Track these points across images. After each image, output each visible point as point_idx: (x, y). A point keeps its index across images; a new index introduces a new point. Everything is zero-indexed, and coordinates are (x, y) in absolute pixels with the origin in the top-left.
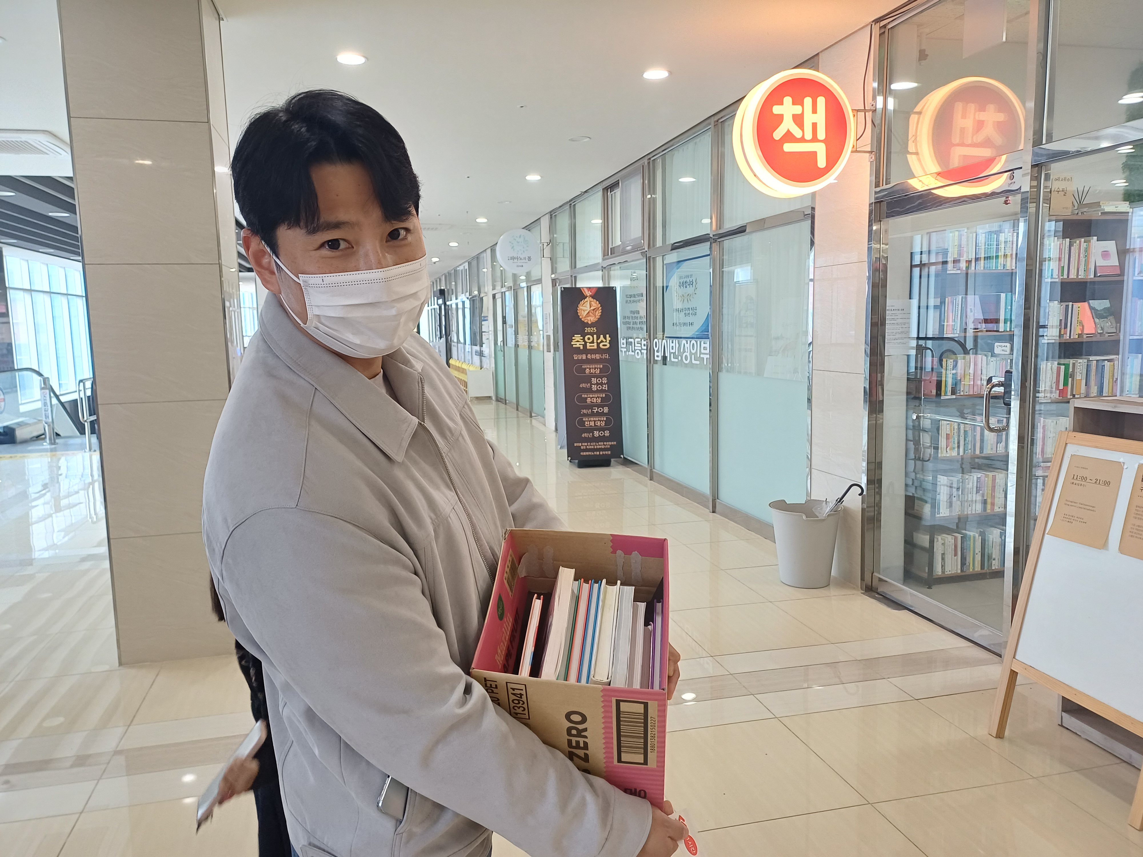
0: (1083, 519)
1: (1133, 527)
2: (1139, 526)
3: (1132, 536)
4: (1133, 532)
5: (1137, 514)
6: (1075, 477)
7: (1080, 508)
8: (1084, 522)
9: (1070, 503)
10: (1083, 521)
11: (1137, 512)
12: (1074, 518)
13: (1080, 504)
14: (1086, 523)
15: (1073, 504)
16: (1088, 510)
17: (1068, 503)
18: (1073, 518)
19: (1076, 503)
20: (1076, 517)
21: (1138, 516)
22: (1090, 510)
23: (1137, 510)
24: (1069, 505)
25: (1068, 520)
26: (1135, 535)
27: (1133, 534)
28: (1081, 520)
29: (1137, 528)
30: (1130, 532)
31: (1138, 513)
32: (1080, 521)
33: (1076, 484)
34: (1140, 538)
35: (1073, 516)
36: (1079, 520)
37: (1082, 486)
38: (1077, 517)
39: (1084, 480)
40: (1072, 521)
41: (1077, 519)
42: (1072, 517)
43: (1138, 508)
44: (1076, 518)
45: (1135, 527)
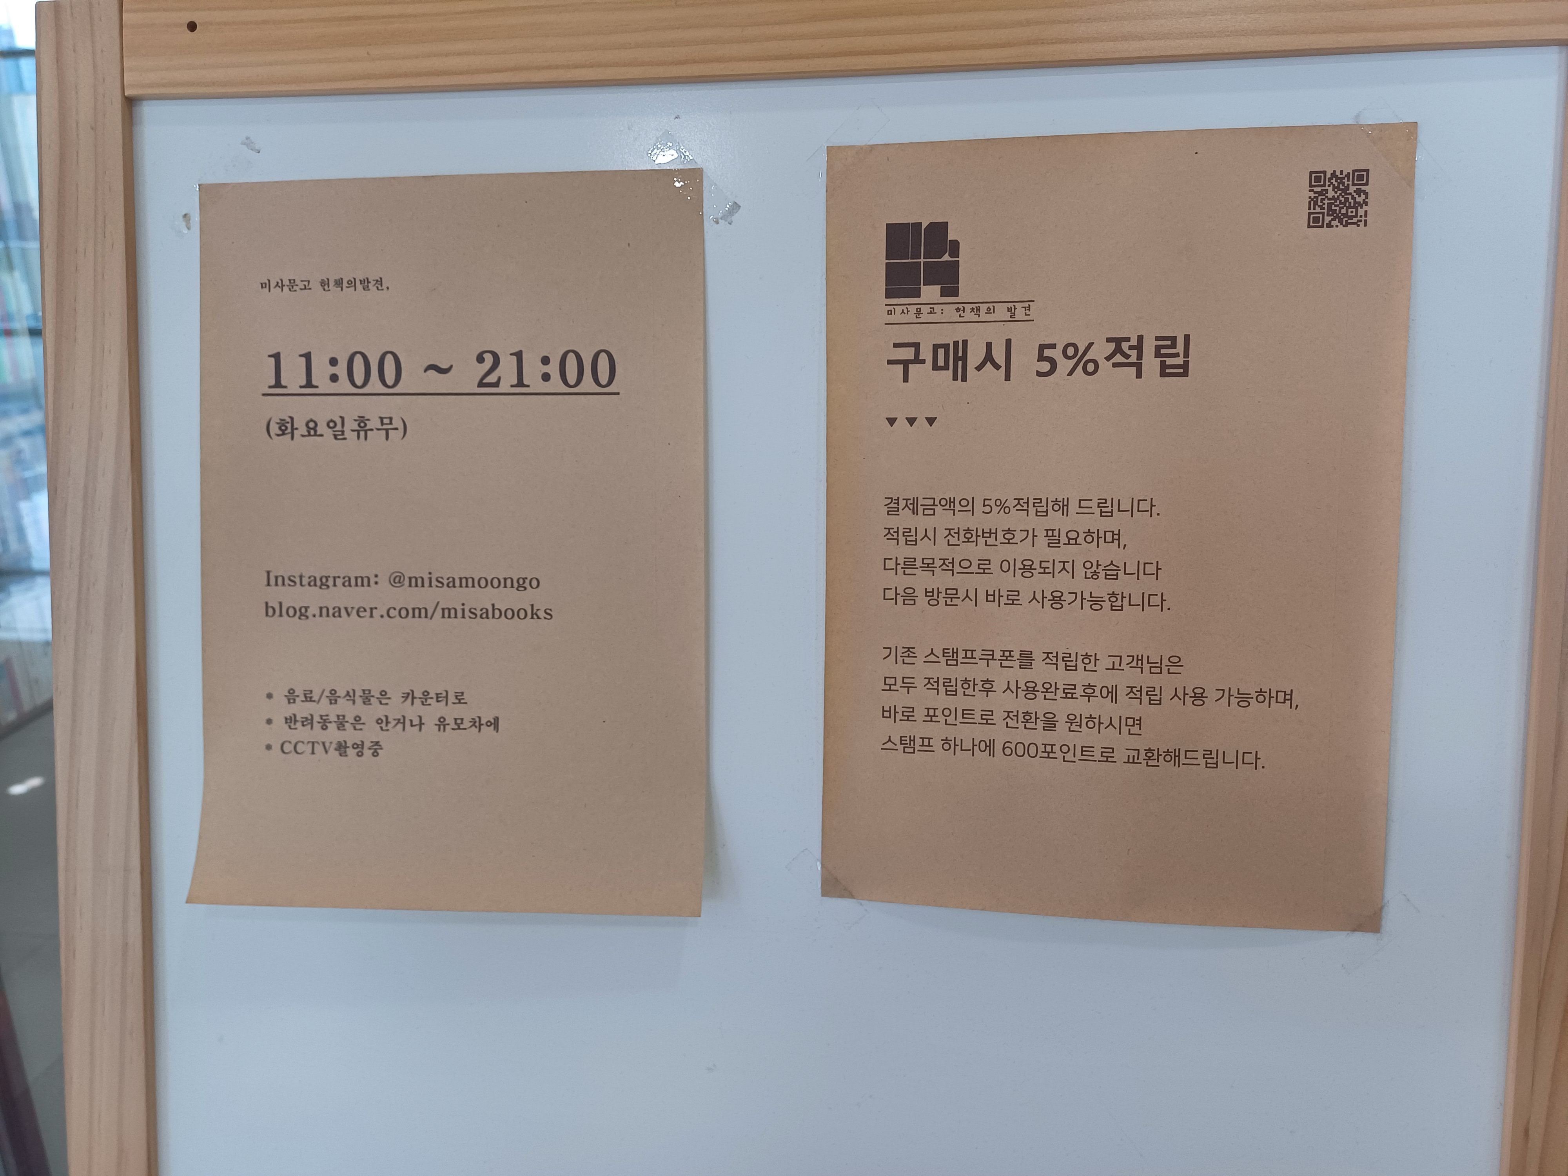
0: (460, 698)
1: (901, 671)
2: (951, 656)
3: (908, 744)
4: (908, 715)
5: (910, 562)
6: (294, 376)
7: (406, 613)
8: (477, 723)
9: (312, 597)
10: (467, 713)
11: (904, 552)
12: (380, 711)
13: (397, 580)
14: (495, 724)
15: (338, 596)
16: (485, 614)
17: (293, 597)
18: (377, 710)
19: (363, 581)
20: (396, 696)
21: (921, 581)
22: (503, 614)
23: (909, 537)
24: (302, 613)
25: (333, 735)
26: (937, 731)
27: (919, 729)
28: (451, 712)
29: (941, 671)
30: (888, 713)
31: (921, 551)
32: (442, 724)
33: (312, 429)
34: (990, 746)
35: (367, 698)
36: (432, 712)
37: (376, 437)
38: (409, 696)
39: (375, 385)
40: (370, 734)
41: (412, 711)
42: (359, 708)
43: (905, 519)
44: (395, 708)
45: (920, 670)
